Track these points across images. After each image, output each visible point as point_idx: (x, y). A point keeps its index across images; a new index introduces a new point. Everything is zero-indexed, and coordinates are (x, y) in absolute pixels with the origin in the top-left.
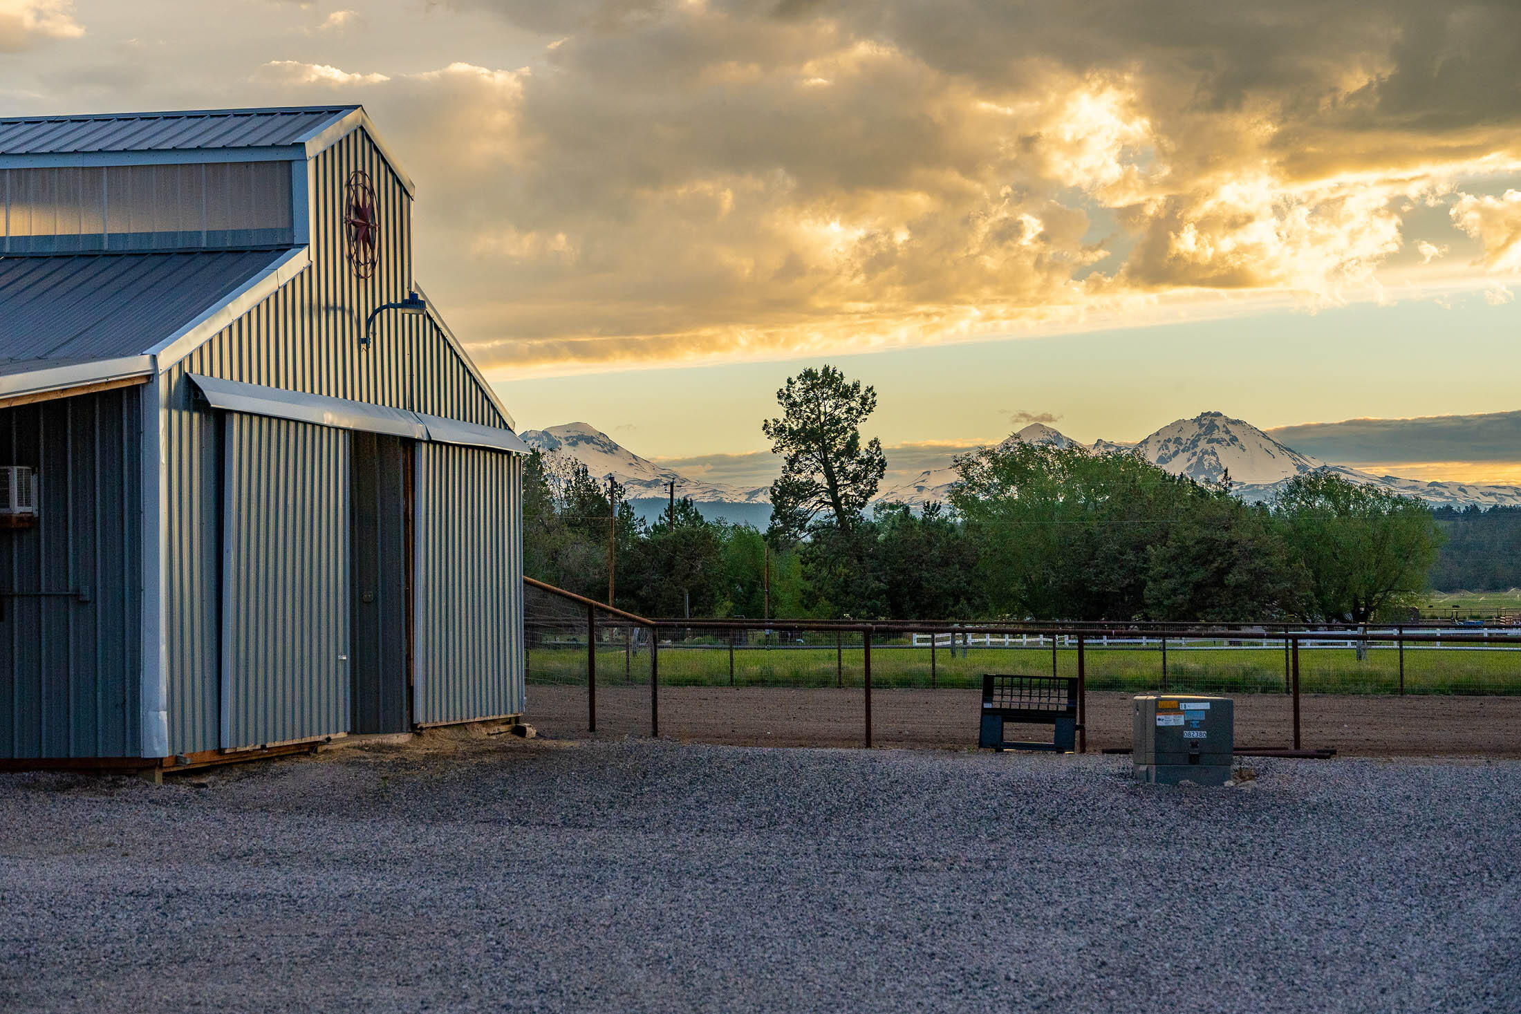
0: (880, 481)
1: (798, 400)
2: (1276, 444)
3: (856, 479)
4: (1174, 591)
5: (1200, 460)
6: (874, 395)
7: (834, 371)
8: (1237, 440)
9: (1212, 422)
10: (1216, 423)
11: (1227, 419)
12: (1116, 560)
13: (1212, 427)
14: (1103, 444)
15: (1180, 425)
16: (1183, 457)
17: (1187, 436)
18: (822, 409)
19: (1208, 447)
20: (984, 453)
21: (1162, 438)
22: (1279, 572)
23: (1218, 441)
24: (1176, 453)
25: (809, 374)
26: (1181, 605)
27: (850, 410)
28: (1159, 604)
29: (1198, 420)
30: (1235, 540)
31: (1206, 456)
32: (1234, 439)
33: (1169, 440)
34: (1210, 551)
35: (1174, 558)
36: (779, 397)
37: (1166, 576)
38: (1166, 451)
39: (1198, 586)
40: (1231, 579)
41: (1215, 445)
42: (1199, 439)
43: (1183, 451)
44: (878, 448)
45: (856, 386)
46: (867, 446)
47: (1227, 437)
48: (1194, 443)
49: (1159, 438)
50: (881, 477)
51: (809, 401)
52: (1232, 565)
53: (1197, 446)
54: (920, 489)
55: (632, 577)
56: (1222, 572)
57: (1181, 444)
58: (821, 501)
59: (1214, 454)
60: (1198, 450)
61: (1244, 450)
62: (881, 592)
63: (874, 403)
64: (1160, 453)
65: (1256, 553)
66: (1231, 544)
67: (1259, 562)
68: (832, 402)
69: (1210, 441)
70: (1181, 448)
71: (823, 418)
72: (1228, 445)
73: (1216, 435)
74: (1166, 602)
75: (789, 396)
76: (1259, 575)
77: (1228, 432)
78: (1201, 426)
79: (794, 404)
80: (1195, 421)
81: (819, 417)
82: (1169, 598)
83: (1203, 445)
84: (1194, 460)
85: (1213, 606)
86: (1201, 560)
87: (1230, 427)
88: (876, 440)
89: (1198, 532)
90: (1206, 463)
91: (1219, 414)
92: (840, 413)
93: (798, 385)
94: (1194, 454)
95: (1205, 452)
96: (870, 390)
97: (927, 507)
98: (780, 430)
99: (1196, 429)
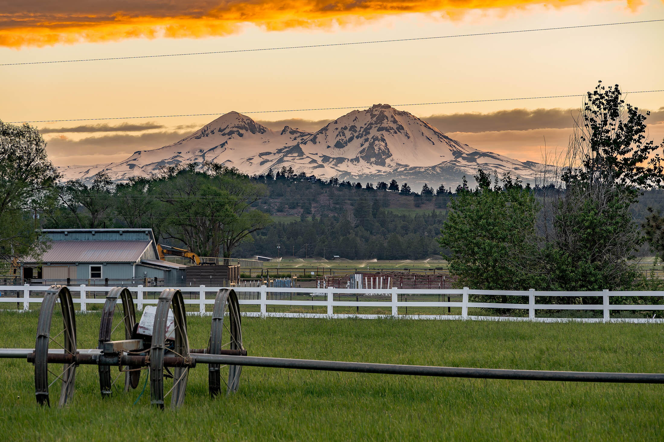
2: (435, 132)
5: (372, 145)
8: (403, 129)
9: (382, 112)
10: (386, 114)
11: (395, 110)
13: (382, 118)
14: (289, 130)
15: (355, 115)
16: (357, 142)
17: (360, 125)
19: (378, 134)
21: (339, 126)
23: (387, 130)
24: (351, 139)
29: (370, 111)
31: (377, 142)
32: (400, 128)
33: (345, 128)
38: (343, 137)
41: (384, 132)
42: (371, 128)
43: (357, 137)
47: (395, 126)
48: (367, 131)
49: (337, 126)
53: (369, 133)
54: (132, 166)
57: (356, 131)
59: (383, 140)
60: (370, 137)
61: (409, 138)
64: (338, 139)
69: (379, 130)
70: (356, 135)
72: (396, 133)
73: (385, 124)
77: (395, 122)
78: (373, 116)
80: (367, 112)
83: (374, 132)
84: (366, 145)
87: (397, 118)
90: (376, 148)
91: (388, 107)
94: (367, 140)
95: (375, 139)
99: (368, 119)
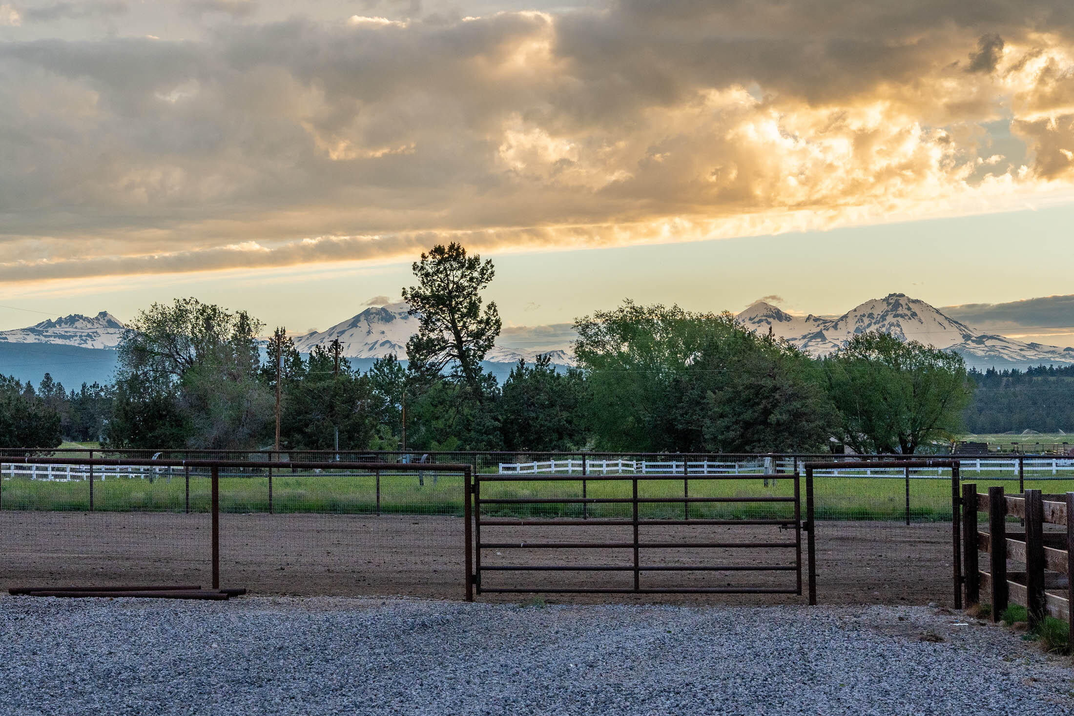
0: (496, 338)
1: (430, 271)
2: (946, 318)
3: (478, 335)
4: (728, 428)
5: (888, 330)
6: (492, 266)
7: (459, 247)
8: (916, 315)
9: (897, 301)
10: (900, 302)
11: (909, 299)
12: (698, 403)
13: (897, 305)
14: (813, 318)
15: (872, 303)
16: (874, 328)
17: (878, 312)
18: (451, 278)
19: (894, 320)
20: (599, 316)
21: (859, 314)
22: (814, 412)
23: (902, 316)
24: (869, 325)
25: (439, 250)
26: (733, 440)
27: (471, 279)
28: (715, 439)
29: (886, 300)
30: (778, 385)
31: (892, 328)
32: (914, 315)
33: (864, 316)
34: (757, 394)
35: (730, 401)
36: (414, 269)
37: (722, 416)
38: (862, 324)
39: (747, 425)
40: (773, 418)
41: (899, 319)
42: (887, 315)
43: (875, 323)
44: (495, 310)
45: (477, 259)
46: (486, 309)
47: (909, 313)
48: (884, 318)
49: (856, 313)
50: (497, 334)
51: (438, 271)
52: (774, 406)
53: (885, 319)
55: (301, 417)
56: (767, 412)
57: (874, 318)
58: (449, 354)
59: (899, 326)
60: (886, 323)
61: (922, 323)
62: (495, 429)
63: (492, 273)
64: (857, 325)
65: (795, 396)
66: (775, 389)
67: (797, 404)
68: (459, 273)
69: (896, 316)
70: (873, 321)
71: (451, 286)
72: (910, 319)
73: (900, 311)
74: (720, 437)
75: (422, 268)
76: (797, 415)
77: (909, 309)
78: (889, 304)
79: (427, 275)
80: (884, 300)
81: (448, 284)
82: (722, 433)
83: (890, 319)
85: (759, 441)
86: (749, 403)
87: (911, 305)
88: (492, 304)
89: (746, 379)
91: (902, 295)
92: (464, 282)
93: (430, 259)
95: (891, 325)
96: (488, 262)
97: (539, 359)
98: (416, 296)
99: (885, 307)
